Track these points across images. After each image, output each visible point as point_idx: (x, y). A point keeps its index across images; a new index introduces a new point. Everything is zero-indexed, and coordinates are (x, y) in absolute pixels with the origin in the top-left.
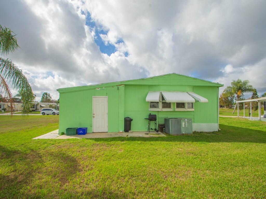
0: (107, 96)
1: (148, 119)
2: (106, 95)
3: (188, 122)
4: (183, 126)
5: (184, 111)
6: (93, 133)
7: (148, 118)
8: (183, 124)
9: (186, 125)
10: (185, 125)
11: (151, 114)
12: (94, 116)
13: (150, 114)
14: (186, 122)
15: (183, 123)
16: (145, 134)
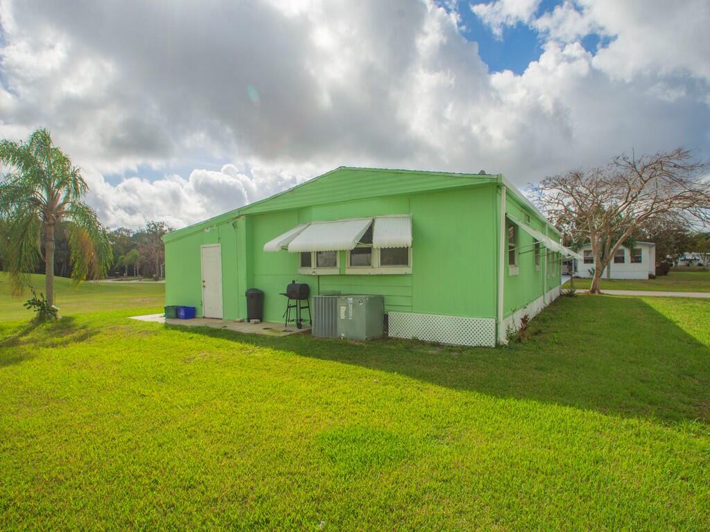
0: (220, 244)
1: (285, 295)
2: (219, 242)
3: (354, 306)
4: (342, 316)
5: (370, 275)
6: (204, 317)
7: (286, 292)
8: (343, 309)
9: (351, 313)
10: (347, 313)
11: (296, 283)
12: (205, 284)
13: (294, 282)
14: (351, 307)
15: (342, 307)
16: (265, 329)
